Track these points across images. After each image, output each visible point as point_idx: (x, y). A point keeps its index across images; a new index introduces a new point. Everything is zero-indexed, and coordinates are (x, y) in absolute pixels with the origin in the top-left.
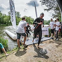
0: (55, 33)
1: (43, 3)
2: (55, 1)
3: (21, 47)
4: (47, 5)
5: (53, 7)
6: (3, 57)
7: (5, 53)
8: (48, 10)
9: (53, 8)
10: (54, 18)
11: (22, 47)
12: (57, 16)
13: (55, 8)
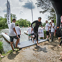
0: (50, 35)
4: (42, 7)
5: (48, 9)
7: (0, 55)
8: (43, 12)
10: (49, 19)
11: (16, 50)
13: (51, 10)
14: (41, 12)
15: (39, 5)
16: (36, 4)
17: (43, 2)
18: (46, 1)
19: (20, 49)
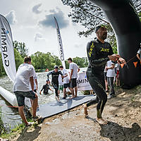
2: (102, 11)
4: (84, 22)
8: (87, 34)
14: (81, 34)
15: (77, 19)
17: (85, 10)
18: (92, 9)
19: (41, 121)
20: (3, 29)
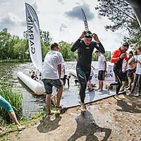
0: (130, 81)
1: (102, 13)
2: (129, 6)
3: (52, 111)
4: (111, 16)
5: (124, 21)
6: (11, 132)
7: (16, 124)
8: (114, 28)
9: (125, 23)
11: (55, 112)
12: (134, 43)
13: (130, 24)
14: (108, 27)
15: (104, 12)
16: (97, 8)
17: (111, 4)
18: (118, 3)
20: (30, 17)
